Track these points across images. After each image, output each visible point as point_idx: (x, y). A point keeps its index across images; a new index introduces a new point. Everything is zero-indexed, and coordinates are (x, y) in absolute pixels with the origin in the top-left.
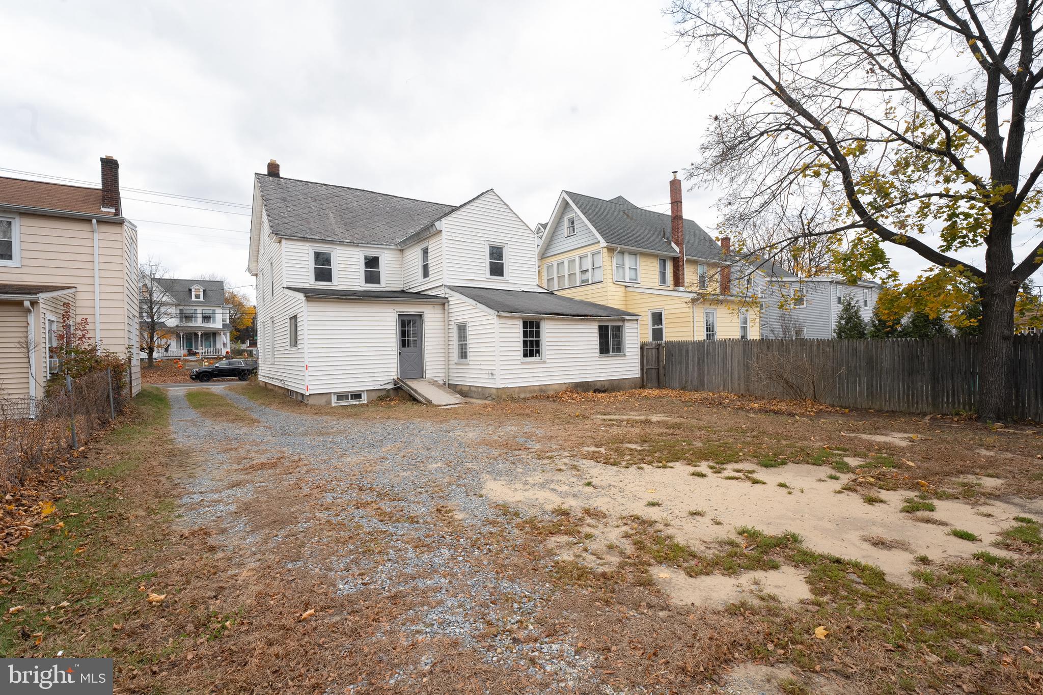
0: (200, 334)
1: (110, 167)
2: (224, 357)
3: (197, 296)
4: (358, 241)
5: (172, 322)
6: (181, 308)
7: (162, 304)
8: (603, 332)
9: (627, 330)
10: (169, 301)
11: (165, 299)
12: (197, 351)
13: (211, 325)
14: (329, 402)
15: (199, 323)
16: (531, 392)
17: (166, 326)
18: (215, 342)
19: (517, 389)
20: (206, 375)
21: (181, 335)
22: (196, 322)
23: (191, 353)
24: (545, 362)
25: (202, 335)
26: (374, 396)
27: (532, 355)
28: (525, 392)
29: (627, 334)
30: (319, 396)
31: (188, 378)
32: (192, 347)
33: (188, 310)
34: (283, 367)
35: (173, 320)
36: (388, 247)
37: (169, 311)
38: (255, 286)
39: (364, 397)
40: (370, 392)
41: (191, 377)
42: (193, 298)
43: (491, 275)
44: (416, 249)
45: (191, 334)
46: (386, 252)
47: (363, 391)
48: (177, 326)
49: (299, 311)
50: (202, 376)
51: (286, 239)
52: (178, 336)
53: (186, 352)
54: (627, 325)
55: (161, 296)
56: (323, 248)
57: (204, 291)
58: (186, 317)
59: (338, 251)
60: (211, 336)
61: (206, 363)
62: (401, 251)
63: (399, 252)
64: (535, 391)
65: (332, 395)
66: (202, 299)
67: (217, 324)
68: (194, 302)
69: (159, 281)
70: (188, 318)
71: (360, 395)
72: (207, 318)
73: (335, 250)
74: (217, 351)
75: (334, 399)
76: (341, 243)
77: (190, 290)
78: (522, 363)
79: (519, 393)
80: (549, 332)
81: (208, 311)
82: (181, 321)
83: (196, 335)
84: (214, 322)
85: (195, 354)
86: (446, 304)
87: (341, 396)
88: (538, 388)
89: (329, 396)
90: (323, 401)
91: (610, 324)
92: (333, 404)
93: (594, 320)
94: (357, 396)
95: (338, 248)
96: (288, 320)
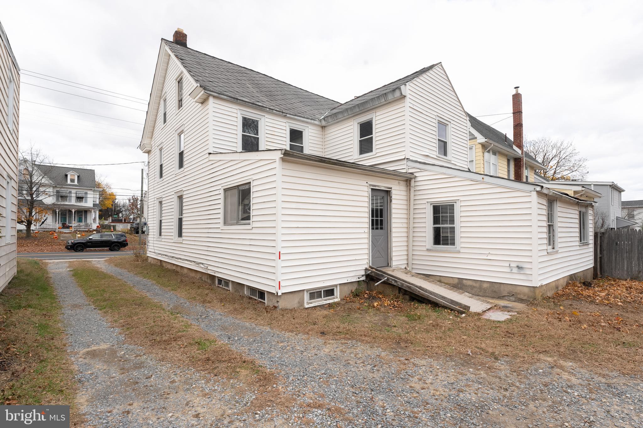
0: (73, 211)
2: (94, 230)
3: (72, 181)
4: (286, 111)
5: (49, 200)
6: (58, 189)
7: (41, 185)
9: (590, 217)
10: (47, 182)
11: (43, 181)
12: (70, 225)
13: (83, 204)
14: (301, 303)
15: (73, 202)
17: (43, 204)
18: (86, 218)
19: (545, 287)
20: (80, 246)
21: (57, 211)
22: (70, 201)
23: (64, 226)
24: (557, 253)
25: (75, 212)
26: (347, 290)
28: (549, 290)
29: (590, 222)
30: (291, 295)
31: (63, 248)
32: (66, 221)
33: (64, 191)
34: (206, 248)
35: (51, 198)
36: (312, 121)
37: (47, 190)
38: (147, 163)
39: (337, 292)
40: (342, 287)
41: (67, 247)
42: (69, 182)
43: (438, 153)
44: (352, 123)
45: (66, 210)
46: (310, 127)
47: (336, 286)
48: (53, 204)
49: (255, 177)
50: (77, 247)
51: (214, 97)
52: (54, 212)
53: (60, 225)
54: (589, 211)
55: (41, 177)
56: (252, 114)
57: (78, 177)
58: (62, 197)
59: (267, 120)
60: (82, 213)
61: (79, 235)
62: (323, 127)
63: (320, 129)
65: (305, 292)
66: (76, 183)
67: (89, 203)
68: (70, 185)
69: (39, 166)
70: (64, 197)
71: (333, 290)
72: (80, 199)
73: (263, 118)
74: (87, 225)
75: (306, 296)
77: (66, 176)
78: (547, 254)
79: (546, 292)
80: (559, 216)
81: (81, 193)
82: (57, 200)
83: (70, 211)
84: (86, 202)
85: (68, 227)
86: (413, 181)
87: (315, 294)
89: (301, 294)
90: (294, 303)
91: (581, 210)
92: (307, 306)
94: (330, 292)
95: (266, 115)
96: (222, 192)
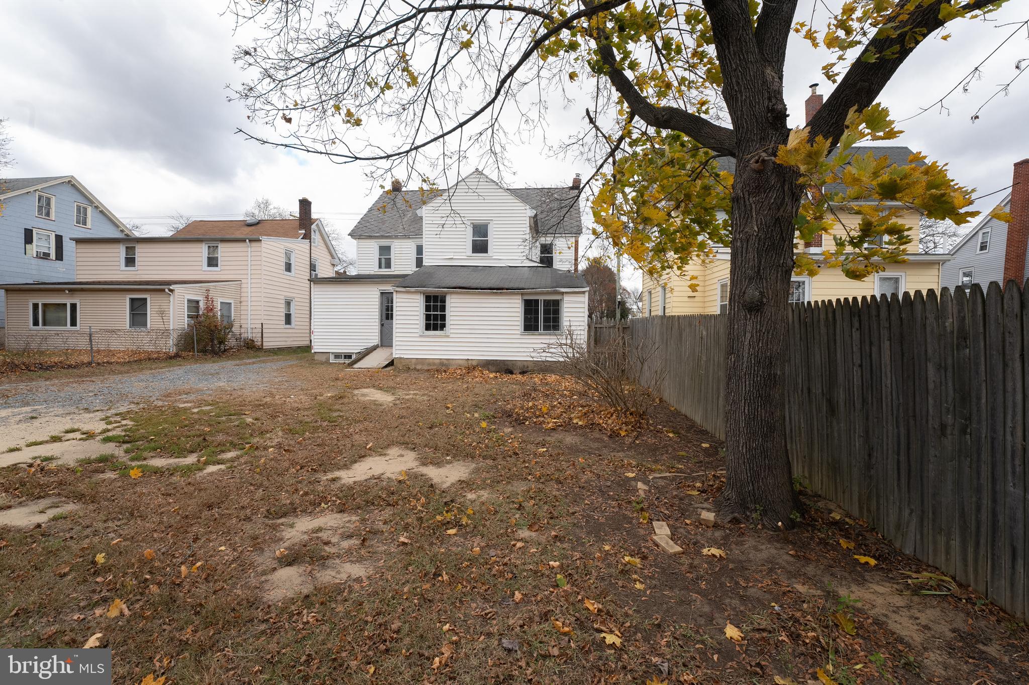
1: (305, 205)
8: (530, 308)
9: (565, 305)
14: (329, 359)
16: (429, 364)
19: (413, 361)
24: (448, 336)
27: (435, 329)
28: (423, 364)
29: (565, 310)
30: (322, 354)
43: (473, 252)
47: (353, 353)
51: (358, 238)
54: (566, 298)
56: (385, 242)
59: (396, 244)
64: (434, 364)
65: (333, 354)
73: (393, 243)
75: (332, 356)
76: (396, 237)
78: (421, 336)
79: (416, 364)
80: (455, 306)
87: (337, 356)
88: (438, 361)
89: (330, 354)
90: (323, 358)
91: (541, 298)
92: (331, 361)
93: (518, 294)
94: (349, 357)
95: (395, 241)
